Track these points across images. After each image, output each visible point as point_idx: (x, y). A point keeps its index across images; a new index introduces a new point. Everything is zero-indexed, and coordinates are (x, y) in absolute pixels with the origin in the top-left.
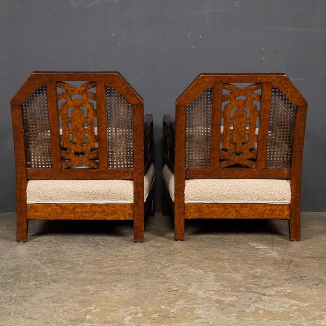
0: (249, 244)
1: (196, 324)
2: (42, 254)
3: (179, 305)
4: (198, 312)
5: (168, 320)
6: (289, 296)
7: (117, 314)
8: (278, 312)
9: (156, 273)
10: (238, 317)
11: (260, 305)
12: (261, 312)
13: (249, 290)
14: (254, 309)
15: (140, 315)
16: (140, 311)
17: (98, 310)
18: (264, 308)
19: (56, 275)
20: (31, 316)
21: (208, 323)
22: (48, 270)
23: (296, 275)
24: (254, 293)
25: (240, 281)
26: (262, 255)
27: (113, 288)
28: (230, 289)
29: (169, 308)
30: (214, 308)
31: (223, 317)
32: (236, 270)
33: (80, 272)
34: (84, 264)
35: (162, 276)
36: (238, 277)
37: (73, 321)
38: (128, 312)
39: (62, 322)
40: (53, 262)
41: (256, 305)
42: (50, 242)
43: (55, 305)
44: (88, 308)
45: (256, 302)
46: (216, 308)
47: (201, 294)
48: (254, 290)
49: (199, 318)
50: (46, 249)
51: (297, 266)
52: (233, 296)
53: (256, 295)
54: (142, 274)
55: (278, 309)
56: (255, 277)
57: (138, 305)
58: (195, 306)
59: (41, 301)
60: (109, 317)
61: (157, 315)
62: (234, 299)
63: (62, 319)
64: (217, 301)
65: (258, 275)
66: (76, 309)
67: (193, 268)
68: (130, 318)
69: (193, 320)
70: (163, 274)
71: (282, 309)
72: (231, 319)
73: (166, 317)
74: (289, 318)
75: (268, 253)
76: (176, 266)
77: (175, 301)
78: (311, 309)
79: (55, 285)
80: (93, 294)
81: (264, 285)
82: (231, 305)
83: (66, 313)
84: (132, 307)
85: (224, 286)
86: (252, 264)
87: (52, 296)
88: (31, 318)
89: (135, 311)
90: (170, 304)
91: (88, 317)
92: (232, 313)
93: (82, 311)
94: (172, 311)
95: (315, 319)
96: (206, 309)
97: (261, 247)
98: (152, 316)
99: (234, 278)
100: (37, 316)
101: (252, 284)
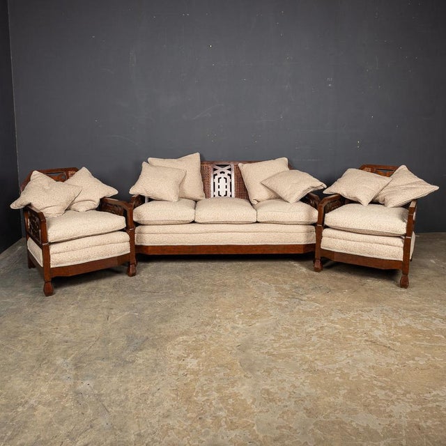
1: (271, 319)
3: (260, 307)
4: (270, 312)
5: (256, 317)
6: (314, 300)
7: (231, 313)
9: (244, 285)
11: (300, 307)
12: (301, 311)
13: (293, 297)
15: (242, 314)
16: (242, 311)
17: (221, 311)
18: (303, 309)
20: (189, 315)
23: (316, 286)
24: (296, 298)
25: (288, 291)
27: (224, 296)
28: (284, 297)
29: (255, 309)
30: (278, 309)
32: (285, 283)
35: (247, 287)
36: (287, 287)
37: (211, 318)
38: (236, 312)
39: (205, 319)
41: (298, 307)
44: (216, 310)
45: (298, 305)
47: (269, 299)
49: (272, 315)
52: (286, 301)
53: (297, 300)
54: (237, 286)
56: (296, 287)
57: (240, 308)
58: (268, 308)
60: (227, 315)
61: (250, 314)
62: (287, 303)
64: (279, 305)
66: (210, 310)
68: (237, 316)
73: (255, 315)
76: (253, 280)
77: (258, 305)
80: (215, 300)
81: (301, 293)
82: (286, 307)
83: (206, 313)
84: (237, 309)
85: (281, 294)
89: (239, 311)
90: (255, 306)
91: (217, 315)
93: (213, 311)
94: (257, 311)
96: (274, 310)
98: (248, 314)
100: (192, 315)
101: (295, 292)
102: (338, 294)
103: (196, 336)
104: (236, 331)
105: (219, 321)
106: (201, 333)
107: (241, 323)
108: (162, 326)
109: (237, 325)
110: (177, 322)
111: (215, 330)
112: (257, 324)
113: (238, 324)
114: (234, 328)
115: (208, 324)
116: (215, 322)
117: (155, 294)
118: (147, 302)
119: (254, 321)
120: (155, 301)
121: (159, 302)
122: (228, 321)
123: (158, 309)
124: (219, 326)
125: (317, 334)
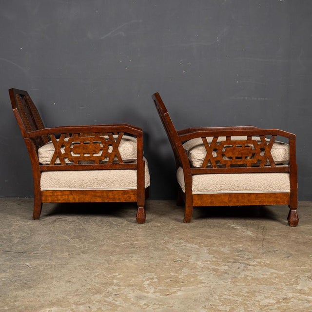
0: (229, 226)
1: (201, 287)
2: (69, 231)
3: (184, 272)
4: (201, 278)
5: (178, 284)
6: (268, 265)
7: (137, 279)
8: (263, 278)
9: (161, 246)
10: (232, 283)
11: (247, 273)
12: (249, 278)
13: (237, 261)
14: (243, 276)
15: (156, 280)
16: (155, 276)
17: (122, 276)
18: (251, 275)
19: (84, 248)
20: (70, 280)
21: (210, 287)
22: (77, 244)
23: (270, 250)
24: (241, 263)
25: (228, 254)
26: (240, 233)
27: (130, 258)
28: (221, 260)
29: (177, 274)
30: (212, 275)
31: (221, 282)
32: (223, 245)
33: (102, 246)
34: (104, 240)
35: (166, 249)
36: (226, 250)
37: (104, 284)
38: (146, 278)
39: (95, 285)
40: (79, 237)
41: (244, 272)
42: (74, 221)
43: (87, 271)
44: (114, 274)
45: (244, 270)
46: (214, 275)
47: (199, 263)
48: (240, 261)
49: (202, 283)
50: (72, 227)
51: (269, 243)
52: (225, 265)
53: (242, 265)
54: (151, 248)
55: (262, 276)
56: (238, 251)
57: (153, 272)
58: (197, 273)
59: (75, 268)
60: (131, 281)
61: (169, 280)
62: (226, 268)
63: (95, 282)
64: (214, 270)
65: (241, 249)
66: (104, 275)
67: (189, 243)
68: (148, 282)
69: (198, 284)
70: (167, 248)
71: (265, 277)
72: (227, 284)
73: (177, 282)
74: (272, 284)
75: (244, 232)
76: (176, 241)
77: (180, 269)
78: (288, 276)
79: (84, 256)
80: (115, 263)
81: (247, 257)
82: (225, 273)
83: (97, 278)
84: (148, 274)
85: (217, 258)
86: (234, 241)
87: (84, 264)
88: (70, 282)
89: (151, 277)
90: (177, 271)
91: (115, 281)
92: (227, 279)
93: (110, 276)
94: (180, 277)
95: (293, 284)
96: (206, 276)
97: (239, 228)
98: (165, 281)
99: (222, 252)
100: (74, 280)
101: (237, 256)
102: (302, 259)
103: (74, 307)
104: (142, 303)
105: (116, 288)
106: (84, 304)
107: (152, 291)
108: (21, 293)
109: (146, 295)
110: (48, 288)
111: (110, 299)
112: (179, 293)
113: (148, 292)
114: (140, 298)
115: (98, 292)
116: (110, 289)
117: (24, 254)
118: (9, 264)
119: (174, 289)
120: (22, 263)
121: (27, 264)
122: (131, 288)
123: (23, 273)
124: (116, 295)
125: (278, 307)
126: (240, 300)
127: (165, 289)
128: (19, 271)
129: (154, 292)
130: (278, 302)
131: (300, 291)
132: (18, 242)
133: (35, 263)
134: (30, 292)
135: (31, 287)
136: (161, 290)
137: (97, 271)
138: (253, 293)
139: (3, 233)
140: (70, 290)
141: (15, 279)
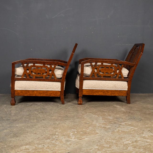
0: (114, 106)
1: (97, 136)
2: (38, 110)
3: (90, 129)
4: (97, 131)
5: (86, 135)
6: (130, 125)
7: (67, 132)
8: (127, 131)
9: (80, 117)
10: (112, 133)
11: (120, 129)
12: (120, 131)
13: (115, 123)
14: (118, 130)
15: (76, 132)
16: (76, 131)
17: (60, 131)
18: (122, 130)
19: (44, 117)
21: (101, 135)
22: (41, 116)
23: (132, 117)
24: (117, 124)
25: (112, 120)
26: (119, 110)
27: (65, 122)
28: (108, 123)
29: (86, 130)
30: (103, 130)
31: (106, 133)
32: (110, 115)
33: (53, 116)
34: (54, 113)
35: (82, 118)
36: (111, 118)
37: (51, 135)
38: (71, 132)
39: (47, 135)
40: (42, 112)
41: (118, 129)
42: (41, 105)
43: (44, 129)
44: (56, 130)
45: (118, 127)
46: (104, 130)
47: (97, 124)
48: (117, 123)
49: (98, 134)
50: (39, 107)
51: (132, 114)
52: (110, 125)
54: (75, 117)
55: (126, 130)
56: (117, 118)
57: (75, 129)
58: (96, 129)
59: (39, 127)
60: (64, 133)
61: (82, 133)
64: (104, 127)
65: (118, 117)
66: (52, 130)
67: (94, 115)
68: (72, 134)
69: (96, 134)
70: (83, 117)
71: (128, 130)
72: (109, 134)
73: (85, 133)
74: (131, 134)
75: (121, 109)
76: (88, 114)
77: (88, 127)
78: (139, 130)
79: (44, 121)
80: (58, 125)
81: (121, 121)
82: (109, 129)
83: (49, 132)
84: (73, 130)
85: (106, 122)
86: (115, 113)
87: (43, 125)
88: (36, 134)
89: (74, 131)
90: (86, 128)
91: (57, 133)
92: (110, 132)
93: (54, 131)
94: (87, 131)
95: (141, 134)
96: (100, 130)
97: (118, 107)
98: (80, 133)
99: (109, 119)
100: (38, 133)
101: (116, 121)
102: (147, 122)
103: (36, 145)
104: (68, 143)
105: (57, 136)
106: (41, 144)
107: (73, 138)
108: (13, 139)
109: (71, 139)
110: (25, 137)
111: (54, 142)
112: (86, 139)
113: (72, 138)
114: (67, 141)
115: (49, 138)
116: (54, 137)
117: (16, 121)
118: (8, 125)
119: (84, 137)
120: (14, 125)
121: (17, 125)
122: (64, 136)
123: (15, 130)
124: (56, 140)
125: (132, 145)
126: (114, 141)
127: (80, 137)
128: (13, 129)
129: (75, 138)
130: (133, 142)
131: (144, 137)
132: (14, 115)
133: (21, 125)
134: (17, 139)
135: (17, 136)
136: (78, 137)
137: (49, 128)
138: (121, 138)
139: (7, 111)
140: (35, 138)
141: (11, 133)
